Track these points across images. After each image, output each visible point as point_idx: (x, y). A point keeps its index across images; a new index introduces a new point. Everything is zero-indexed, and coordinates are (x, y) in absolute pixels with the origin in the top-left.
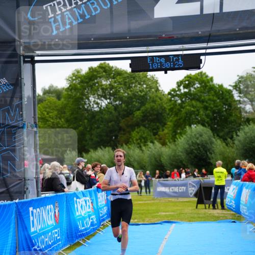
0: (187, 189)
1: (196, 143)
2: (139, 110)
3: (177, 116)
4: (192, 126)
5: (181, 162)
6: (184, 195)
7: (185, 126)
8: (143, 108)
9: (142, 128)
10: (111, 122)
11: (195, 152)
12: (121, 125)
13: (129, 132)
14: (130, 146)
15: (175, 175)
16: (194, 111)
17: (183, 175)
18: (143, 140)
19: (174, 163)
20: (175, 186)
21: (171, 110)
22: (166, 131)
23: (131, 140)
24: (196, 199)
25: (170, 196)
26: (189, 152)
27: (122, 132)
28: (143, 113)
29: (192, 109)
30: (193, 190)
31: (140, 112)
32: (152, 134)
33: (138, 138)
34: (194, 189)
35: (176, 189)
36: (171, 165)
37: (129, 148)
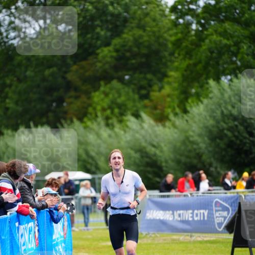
0: (211, 215)
1: (231, 115)
2: (107, 44)
3: (190, 58)
4: (223, 78)
5: (199, 156)
6: (205, 227)
7: (207, 78)
8: (116, 41)
9: (115, 83)
10: (50, 67)
11: (229, 134)
12: (69, 76)
13: (88, 94)
14: (89, 123)
15: (187, 185)
16: (228, 47)
17: (204, 185)
18: (116, 111)
19: (183, 159)
20: (186, 207)
21: (177, 44)
22: (167, 90)
23: (90, 110)
24: (231, 237)
25: (174, 230)
26: (215, 136)
27: (72, 93)
28: (117, 51)
29: (225, 41)
30: (223, 217)
31: (111, 48)
32: (136, 97)
33: (105, 105)
34: (225, 214)
35: (187, 215)
36: (178, 162)
37: (86, 127)
